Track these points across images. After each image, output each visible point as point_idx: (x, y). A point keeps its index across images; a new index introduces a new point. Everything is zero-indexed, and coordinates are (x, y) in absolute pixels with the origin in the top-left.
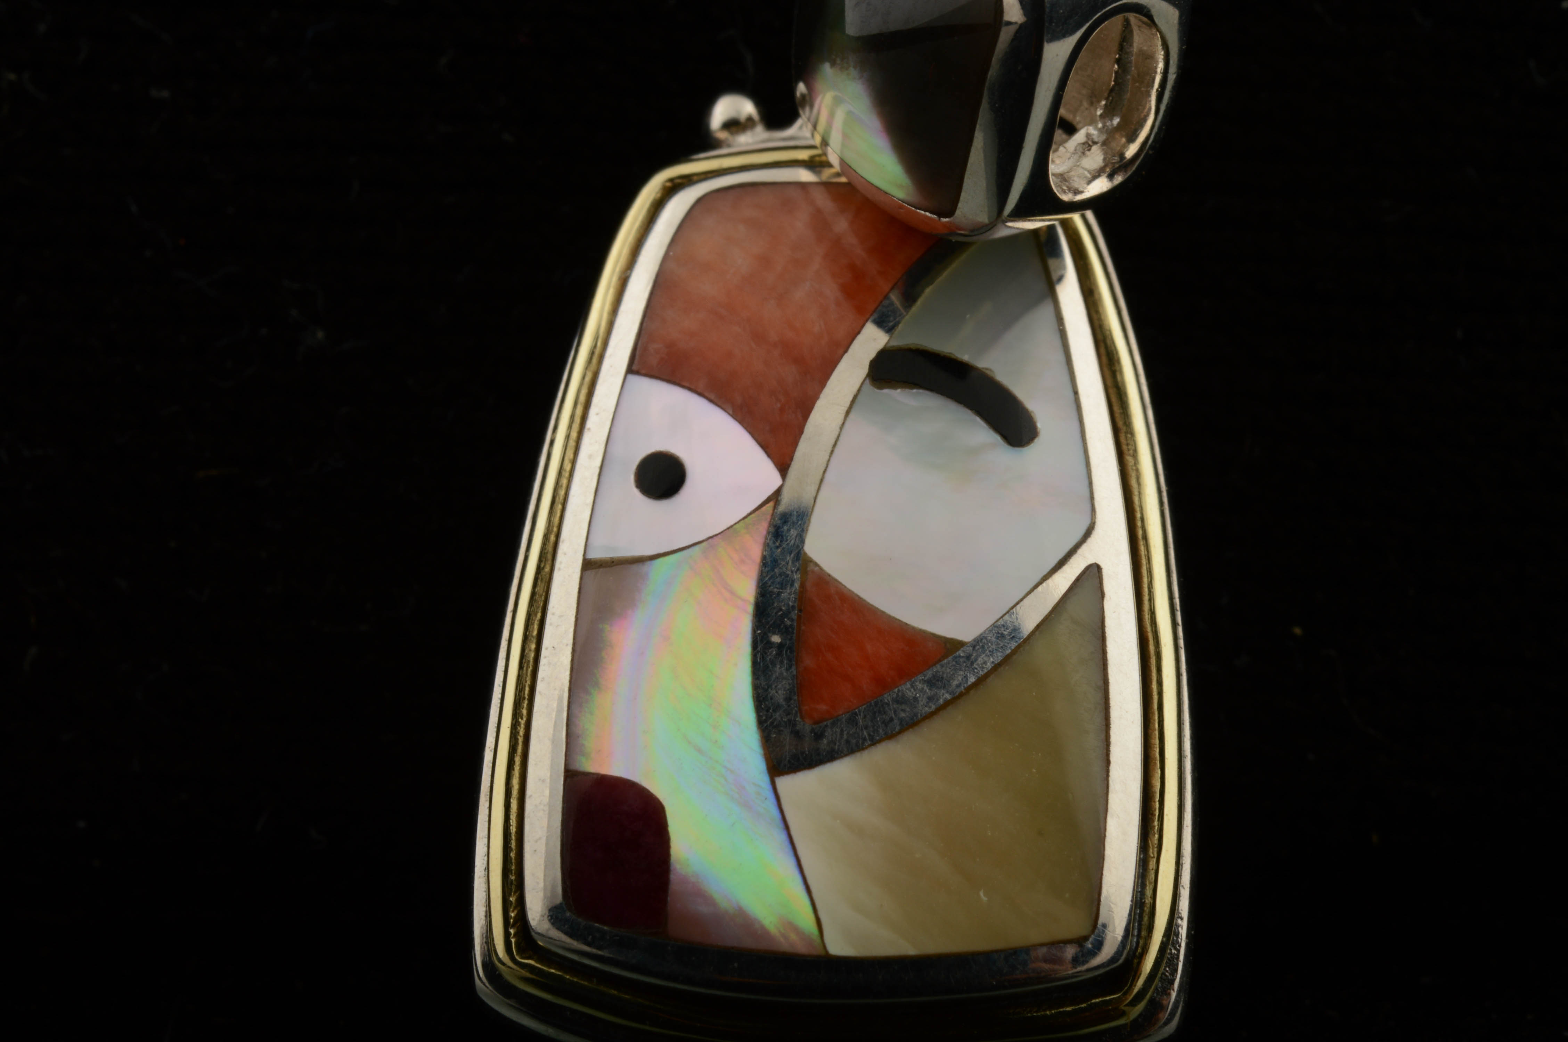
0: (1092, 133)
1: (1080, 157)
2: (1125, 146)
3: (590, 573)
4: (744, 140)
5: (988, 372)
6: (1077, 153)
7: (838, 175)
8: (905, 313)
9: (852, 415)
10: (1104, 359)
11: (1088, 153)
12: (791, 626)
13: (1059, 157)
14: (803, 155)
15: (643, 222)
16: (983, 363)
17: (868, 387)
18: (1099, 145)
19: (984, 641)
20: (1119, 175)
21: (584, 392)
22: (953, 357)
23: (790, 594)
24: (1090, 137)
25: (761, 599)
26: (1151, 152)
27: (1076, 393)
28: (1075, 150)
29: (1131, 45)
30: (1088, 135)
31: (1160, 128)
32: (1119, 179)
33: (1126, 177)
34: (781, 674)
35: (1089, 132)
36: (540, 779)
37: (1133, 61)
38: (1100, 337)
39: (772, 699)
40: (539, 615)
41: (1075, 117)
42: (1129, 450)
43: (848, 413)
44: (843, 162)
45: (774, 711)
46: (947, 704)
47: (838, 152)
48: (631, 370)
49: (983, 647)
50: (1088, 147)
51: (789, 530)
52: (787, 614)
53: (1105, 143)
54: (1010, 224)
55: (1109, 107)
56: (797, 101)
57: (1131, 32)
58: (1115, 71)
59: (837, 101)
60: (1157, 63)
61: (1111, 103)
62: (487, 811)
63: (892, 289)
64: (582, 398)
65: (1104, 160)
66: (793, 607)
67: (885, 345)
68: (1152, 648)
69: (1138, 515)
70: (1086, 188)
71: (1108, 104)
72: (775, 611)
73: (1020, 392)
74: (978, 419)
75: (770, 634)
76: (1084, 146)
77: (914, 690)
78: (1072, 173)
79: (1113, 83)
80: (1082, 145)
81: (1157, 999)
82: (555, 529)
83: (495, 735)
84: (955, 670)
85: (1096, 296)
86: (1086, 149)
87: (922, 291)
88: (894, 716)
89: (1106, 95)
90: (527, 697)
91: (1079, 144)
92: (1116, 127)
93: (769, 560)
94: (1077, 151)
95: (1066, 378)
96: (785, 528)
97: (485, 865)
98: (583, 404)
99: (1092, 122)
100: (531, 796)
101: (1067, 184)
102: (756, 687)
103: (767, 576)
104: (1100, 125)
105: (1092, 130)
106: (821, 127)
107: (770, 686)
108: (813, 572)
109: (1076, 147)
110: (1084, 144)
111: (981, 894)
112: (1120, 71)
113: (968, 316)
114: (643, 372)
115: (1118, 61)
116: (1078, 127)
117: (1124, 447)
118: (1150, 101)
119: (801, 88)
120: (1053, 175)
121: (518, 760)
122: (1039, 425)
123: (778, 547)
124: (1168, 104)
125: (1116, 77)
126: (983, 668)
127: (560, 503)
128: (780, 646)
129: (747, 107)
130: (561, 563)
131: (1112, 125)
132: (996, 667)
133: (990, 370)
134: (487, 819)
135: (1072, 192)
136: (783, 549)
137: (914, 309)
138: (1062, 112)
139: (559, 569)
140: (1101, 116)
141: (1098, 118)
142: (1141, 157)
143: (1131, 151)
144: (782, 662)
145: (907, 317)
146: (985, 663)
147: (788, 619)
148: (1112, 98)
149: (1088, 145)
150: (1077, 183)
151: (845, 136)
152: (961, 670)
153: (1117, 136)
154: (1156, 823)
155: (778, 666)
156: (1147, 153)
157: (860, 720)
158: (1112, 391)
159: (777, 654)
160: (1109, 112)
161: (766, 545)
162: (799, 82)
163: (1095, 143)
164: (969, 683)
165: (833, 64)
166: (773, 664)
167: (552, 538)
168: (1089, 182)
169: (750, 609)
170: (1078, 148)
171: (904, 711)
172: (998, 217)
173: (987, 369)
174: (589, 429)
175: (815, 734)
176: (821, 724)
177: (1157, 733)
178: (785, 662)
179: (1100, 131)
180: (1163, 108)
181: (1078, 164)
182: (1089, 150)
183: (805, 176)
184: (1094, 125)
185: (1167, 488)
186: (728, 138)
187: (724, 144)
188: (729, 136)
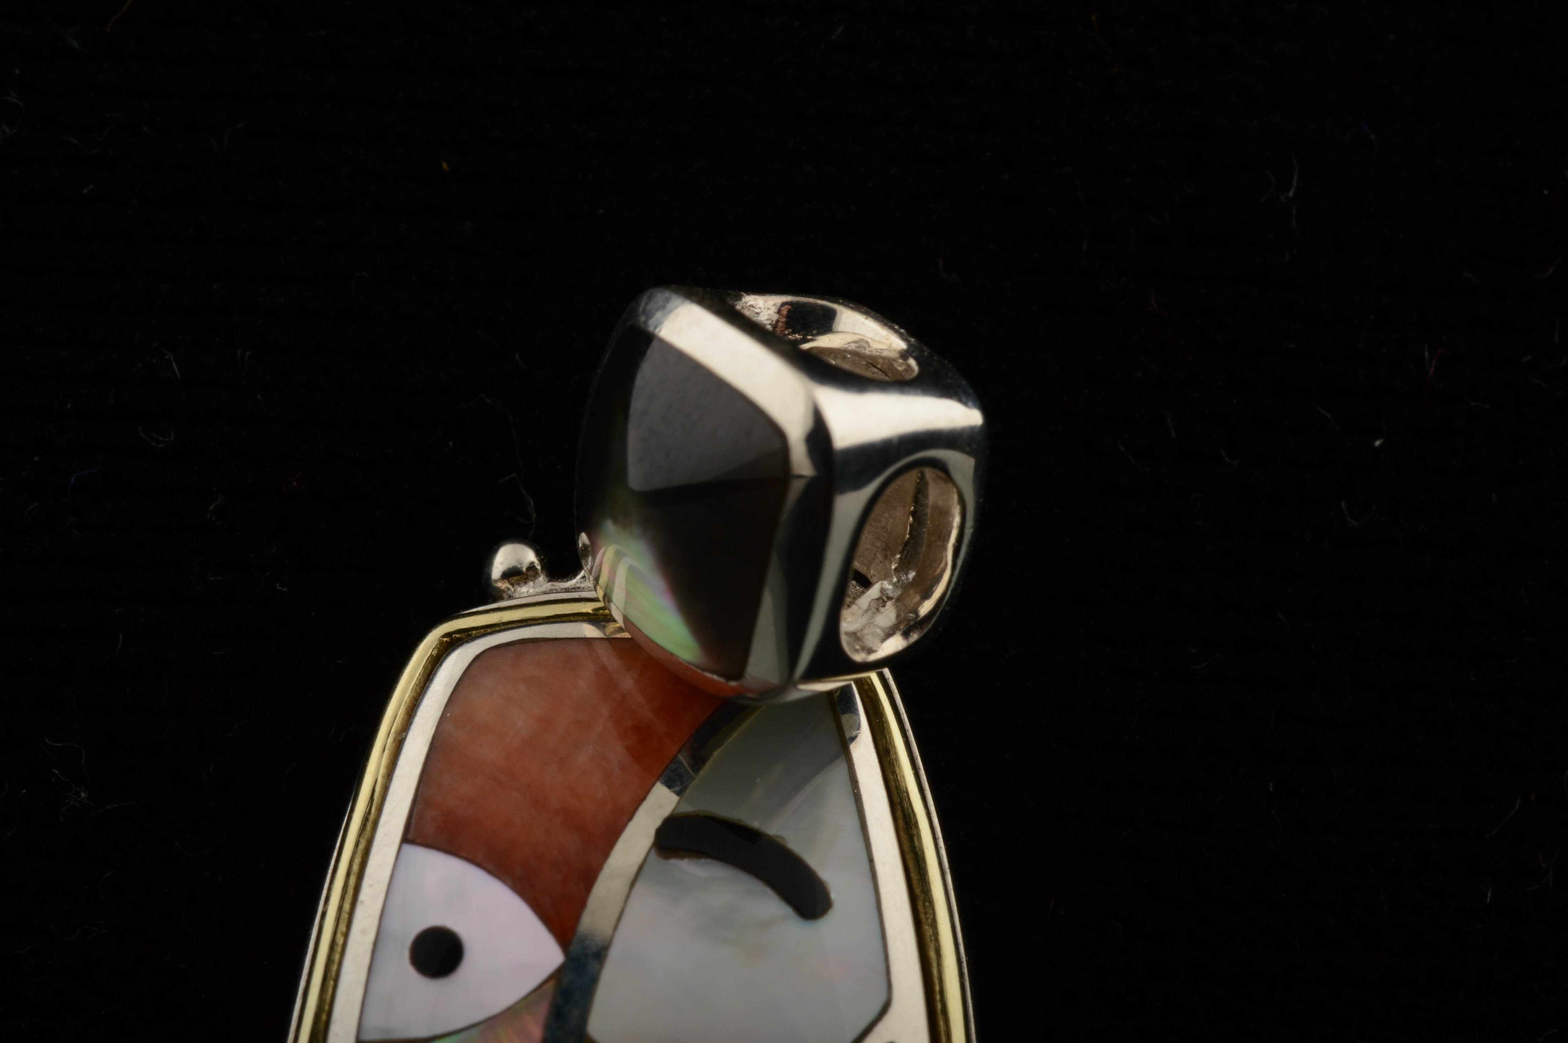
0: (886, 588)
1: (874, 613)
2: (920, 603)
4: (526, 591)
5: (778, 840)
6: (871, 609)
7: (620, 630)
8: (694, 776)
9: (638, 886)
10: (901, 822)
11: (882, 609)
13: (853, 614)
14: (587, 608)
15: (419, 680)
16: (772, 829)
17: (653, 855)
18: (893, 600)
20: (915, 633)
21: (357, 860)
22: (742, 823)
24: (884, 593)
26: (948, 608)
27: (871, 861)
28: (869, 606)
29: (926, 497)
30: (882, 591)
31: (957, 584)
32: (915, 637)
33: (922, 634)
35: (883, 587)
37: (929, 514)
38: (896, 799)
41: (869, 569)
42: (927, 919)
43: (633, 884)
44: (626, 619)
47: (622, 608)
48: (407, 839)
50: (882, 603)
51: (571, 1010)
53: (899, 600)
54: (802, 687)
55: (904, 561)
56: (580, 551)
57: (926, 484)
58: (910, 523)
59: (619, 555)
60: (953, 517)
61: (906, 556)
63: (679, 751)
64: (356, 868)
65: (898, 616)
67: (674, 810)
69: (937, 988)
70: (879, 647)
71: (903, 557)
73: (813, 861)
74: (769, 891)
76: (879, 602)
78: (866, 631)
79: (908, 536)
80: (875, 601)
82: (327, 1007)
85: (893, 757)
86: (880, 606)
87: (711, 754)
89: (900, 548)
91: (874, 600)
92: (911, 582)
94: (871, 608)
95: (861, 845)
96: (567, 1007)
98: (356, 874)
99: (886, 576)
101: (860, 643)
104: (895, 580)
105: (887, 586)
106: (603, 580)
109: (870, 603)
110: (878, 599)
112: (915, 524)
113: (758, 780)
114: (419, 841)
115: (913, 514)
116: (873, 580)
117: (922, 916)
118: (946, 556)
119: (584, 538)
120: (847, 634)
122: (833, 896)
123: (559, 1029)
124: (965, 558)
125: (911, 530)
127: (331, 978)
129: (528, 556)
131: (908, 579)
133: (781, 837)
135: (865, 651)
136: (565, 1030)
137: (702, 773)
138: (857, 565)
140: (896, 569)
141: (893, 573)
142: (938, 614)
143: (926, 607)
145: (695, 782)
148: (907, 551)
149: (882, 600)
150: (870, 642)
151: (628, 594)
153: (911, 592)
156: (944, 610)
158: (909, 857)
160: (904, 567)
161: (547, 1026)
162: (581, 532)
163: (890, 598)
165: (616, 521)
167: (324, 1017)
168: (883, 640)
170: (872, 604)
172: (789, 681)
173: (778, 836)
174: (362, 902)
179: (894, 585)
180: (960, 562)
181: (872, 621)
182: (884, 606)
183: (589, 631)
184: (889, 579)
185: (967, 959)
186: (509, 589)
187: (505, 596)
188: (511, 587)
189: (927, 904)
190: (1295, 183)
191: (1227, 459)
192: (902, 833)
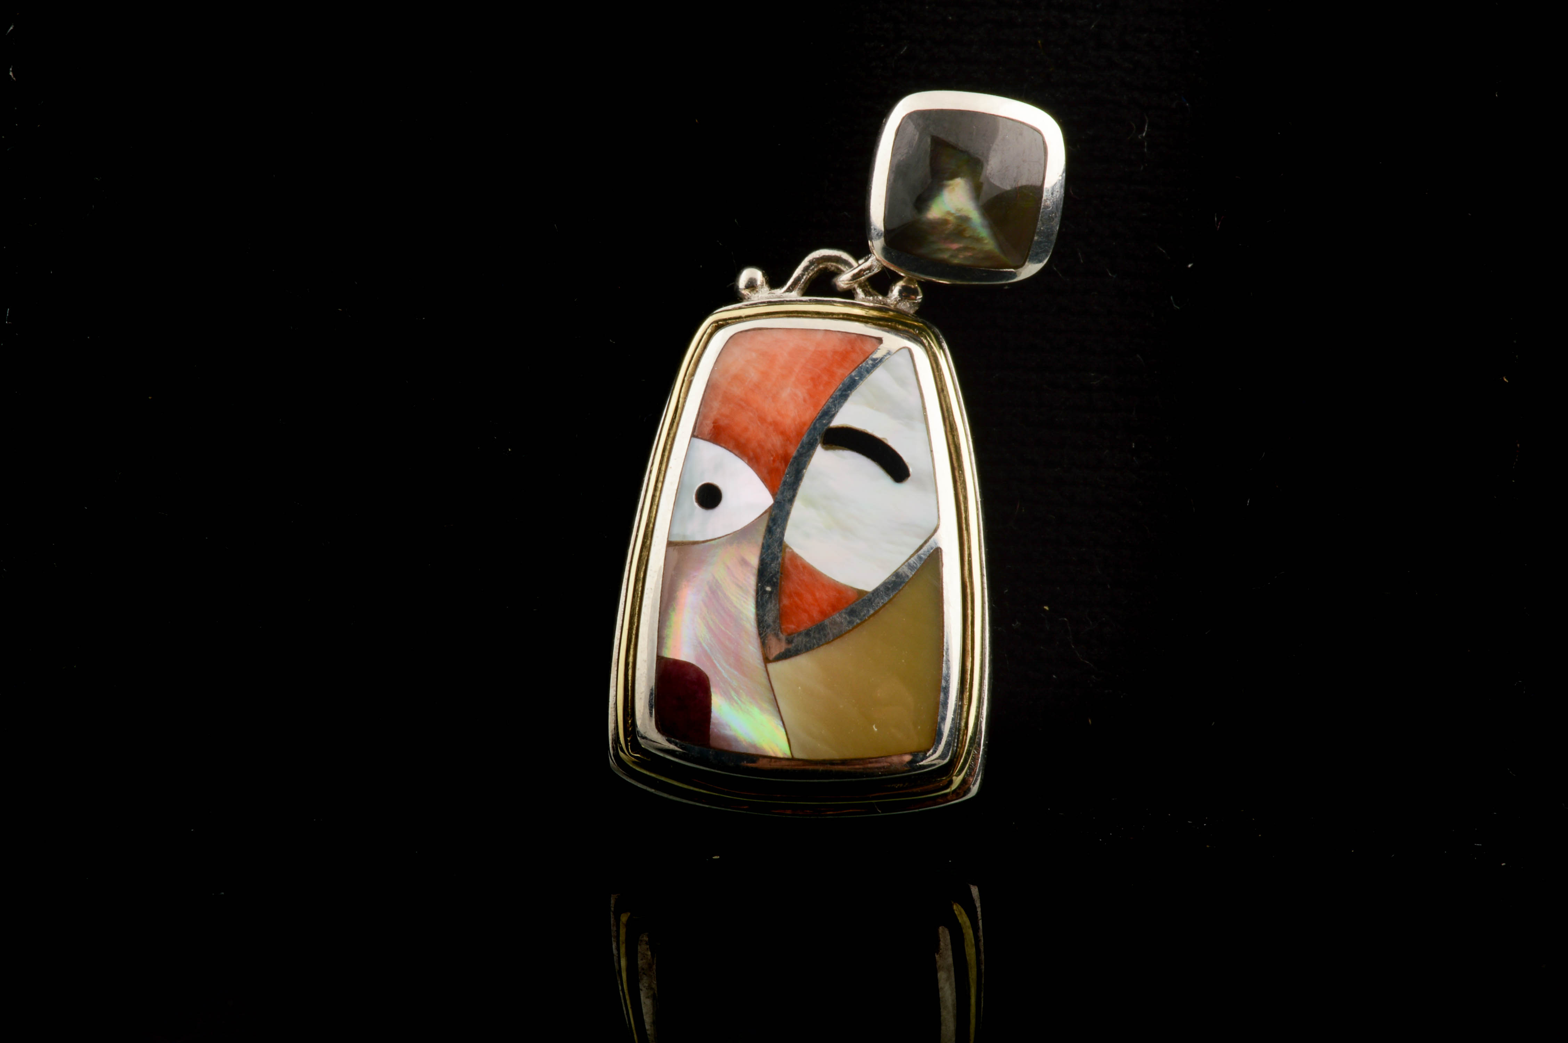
3: (671, 549)
4: (757, 297)
10: (949, 429)
12: (777, 582)
16: (882, 434)
19: (878, 591)
21: (669, 443)
22: (866, 431)
23: (776, 564)
25: (761, 567)
34: (771, 608)
36: (643, 660)
38: (946, 416)
39: (766, 621)
40: (644, 568)
42: (960, 481)
45: (767, 628)
46: (858, 625)
48: (694, 435)
49: (878, 594)
51: (776, 529)
52: (774, 576)
62: (616, 672)
66: (778, 572)
68: (969, 591)
72: (768, 573)
73: (901, 450)
75: (765, 586)
77: (841, 618)
81: (967, 779)
82: (652, 520)
83: (620, 631)
84: (863, 607)
87: (851, 394)
88: (829, 631)
90: (637, 613)
93: (765, 545)
96: (775, 527)
97: (614, 702)
98: (668, 450)
100: (639, 669)
102: (757, 615)
103: (764, 554)
107: (765, 615)
108: (789, 552)
111: (874, 727)
114: (700, 437)
117: (958, 479)
121: (632, 646)
122: (911, 470)
123: (770, 538)
126: (877, 605)
128: (771, 593)
129: (759, 275)
130: (655, 542)
132: (884, 605)
133: (886, 439)
134: (616, 676)
136: (773, 539)
139: (654, 545)
144: (771, 602)
146: (879, 603)
147: (775, 578)
152: (866, 607)
154: (968, 686)
155: (769, 604)
157: (812, 633)
158: (952, 447)
159: (769, 597)
161: (765, 537)
164: (870, 614)
166: (767, 602)
167: (651, 526)
169: (755, 571)
171: (835, 629)
173: (884, 439)
174: (671, 467)
175: (788, 641)
176: (792, 636)
177: (970, 637)
178: (773, 602)
186: (748, 295)
187: (746, 298)
188: (749, 293)
189: (960, 472)
190: (1146, 129)
191: (1110, 274)
192: (949, 434)
